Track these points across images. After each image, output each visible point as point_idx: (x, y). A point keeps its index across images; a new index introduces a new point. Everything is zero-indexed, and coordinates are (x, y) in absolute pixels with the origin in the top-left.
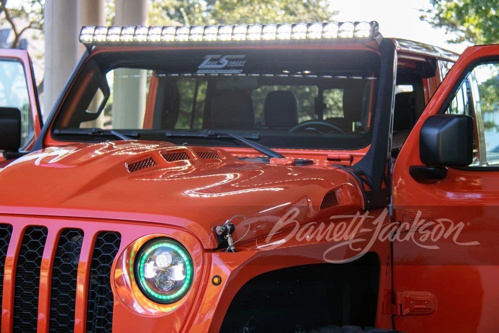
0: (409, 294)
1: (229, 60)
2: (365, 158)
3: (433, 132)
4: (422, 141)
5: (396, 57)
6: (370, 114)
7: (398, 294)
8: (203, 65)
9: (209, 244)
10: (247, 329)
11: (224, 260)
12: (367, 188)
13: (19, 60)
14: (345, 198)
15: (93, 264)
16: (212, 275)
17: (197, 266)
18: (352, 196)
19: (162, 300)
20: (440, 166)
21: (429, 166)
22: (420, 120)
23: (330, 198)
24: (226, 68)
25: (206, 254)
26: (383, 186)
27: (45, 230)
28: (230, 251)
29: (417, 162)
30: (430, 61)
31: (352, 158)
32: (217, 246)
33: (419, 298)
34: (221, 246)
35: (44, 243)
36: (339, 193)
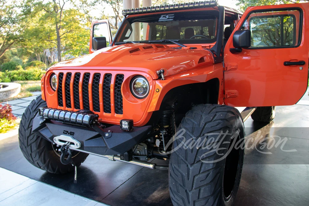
0: (229, 91)
1: (169, 16)
2: (214, 46)
3: (237, 36)
4: (234, 40)
5: (224, 12)
6: (216, 31)
7: (226, 91)
8: (160, 19)
9: (155, 77)
10: (173, 105)
11: (160, 83)
12: (215, 56)
13: (106, 23)
14: (207, 59)
15: (115, 85)
16: (156, 88)
17: (151, 85)
18: (210, 59)
19: (140, 97)
20: (240, 48)
21: (236, 48)
22: (233, 32)
23: (202, 60)
24: (168, 19)
25: (154, 81)
26: (221, 55)
27: (100, 74)
28: (163, 80)
29: (232, 47)
30: (236, 15)
31: (210, 46)
32: (158, 78)
33: (232, 92)
34: (159, 78)
35: (100, 79)
36: (205, 58)
